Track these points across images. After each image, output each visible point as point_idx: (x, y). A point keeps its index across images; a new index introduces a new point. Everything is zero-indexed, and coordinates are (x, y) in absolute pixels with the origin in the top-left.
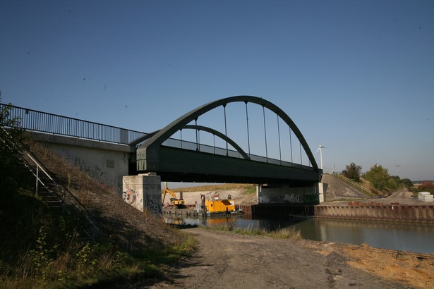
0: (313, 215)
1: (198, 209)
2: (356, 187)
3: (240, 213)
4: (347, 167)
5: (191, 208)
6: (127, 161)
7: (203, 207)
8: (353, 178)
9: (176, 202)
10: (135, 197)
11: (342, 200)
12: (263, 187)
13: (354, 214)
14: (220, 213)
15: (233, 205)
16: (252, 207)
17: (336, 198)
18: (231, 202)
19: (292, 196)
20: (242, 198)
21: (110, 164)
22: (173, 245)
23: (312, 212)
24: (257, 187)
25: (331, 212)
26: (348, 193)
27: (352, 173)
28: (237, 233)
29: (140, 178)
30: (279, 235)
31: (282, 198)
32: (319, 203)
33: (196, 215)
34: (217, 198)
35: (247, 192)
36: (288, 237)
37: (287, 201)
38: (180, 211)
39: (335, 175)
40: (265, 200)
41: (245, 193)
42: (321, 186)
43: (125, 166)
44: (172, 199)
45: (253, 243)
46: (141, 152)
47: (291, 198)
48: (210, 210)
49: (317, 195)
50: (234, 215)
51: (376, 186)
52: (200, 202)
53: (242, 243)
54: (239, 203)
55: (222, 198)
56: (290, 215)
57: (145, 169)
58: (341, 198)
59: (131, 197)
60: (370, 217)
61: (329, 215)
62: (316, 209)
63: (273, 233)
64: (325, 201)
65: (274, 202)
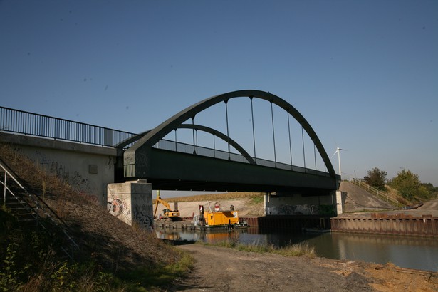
0: (330, 228)
1: (196, 222)
2: (380, 196)
3: (245, 226)
4: (370, 173)
5: (187, 221)
6: (113, 166)
7: (202, 219)
8: (376, 185)
9: (170, 214)
10: (121, 209)
11: (364, 211)
12: (271, 196)
13: (378, 228)
14: (221, 226)
15: (237, 217)
16: (259, 219)
17: (356, 209)
18: (234, 214)
19: (305, 207)
20: (247, 209)
21: (93, 170)
22: (166, 264)
23: (328, 225)
24: (265, 197)
25: (351, 225)
26: (371, 203)
27: (376, 180)
28: (241, 249)
29: (127, 186)
30: (289, 252)
31: (293, 208)
32: (336, 215)
33: (193, 229)
34: (218, 209)
35: (253, 201)
36: (300, 255)
37: (300, 213)
38: (174, 224)
39: (355, 182)
40: (274, 211)
41: (250, 203)
42: (338, 194)
43: (110, 172)
44: (165, 211)
45: (259, 262)
46: (129, 155)
47: (304, 208)
48: (210, 223)
49: (334, 206)
50: (237, 228)
51: (404, 195)
52: (197, 214)
53: (247, 262)
54: (243, 214)
55: (224, 209)
56: (303, 229)
57: (134, 175)
58: (363, 209)
59: (118, 208)
60: (397, 232)
61: (349, 229)
62: (333, 222)
63: (282, 251)
64: (343, 212)
65: (284, 214)
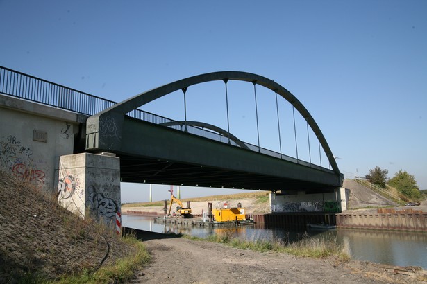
0: (335, 224)
1: (205, 218)
2: (382, 194)
3: (251, 223)
4: (371, 171)
5: (198, 218)
7: (210, 216)
8: (378, 183)
9: (183, 212)
10: (74, 188)
11: (368, 207)
12: (277, 195)
13: (385, 224)
14: (229, 222)
15: (243, 213)
16: (265, 216)
17: (360, 205)
18: (241, 211)
19: (309, 204)
20: (254, 207)
21: (40, 137)
23: (333, 222)
24: (270, 195)
25: (356, 221)
26: (374, 200)
27: (377, 179)
29: (82, 158)
31: (298, 206)
32: (341, 212)
33: (202, 225)
34: (226, 207)
35: (259, 201)
37: (304, 210)
38: (185, 221)
39: (357, 180)
40: (279, 208)
41: (257, 203)
42: (342, 191)
44: (178, 208)
48: (218, 219)
49: (339, 203)
50: (244, 225)
51: (404, 192)
52: (206, 211)
54: (250, 212)
55: (232, 207)
56: (308, 225)
57: (97, 146)
58: (367, 205)
59: (70, 186)
60: (406, 228)
61: (355, 225)
62: (338, 218)
64: (348, 209)
65: (289, 211)
